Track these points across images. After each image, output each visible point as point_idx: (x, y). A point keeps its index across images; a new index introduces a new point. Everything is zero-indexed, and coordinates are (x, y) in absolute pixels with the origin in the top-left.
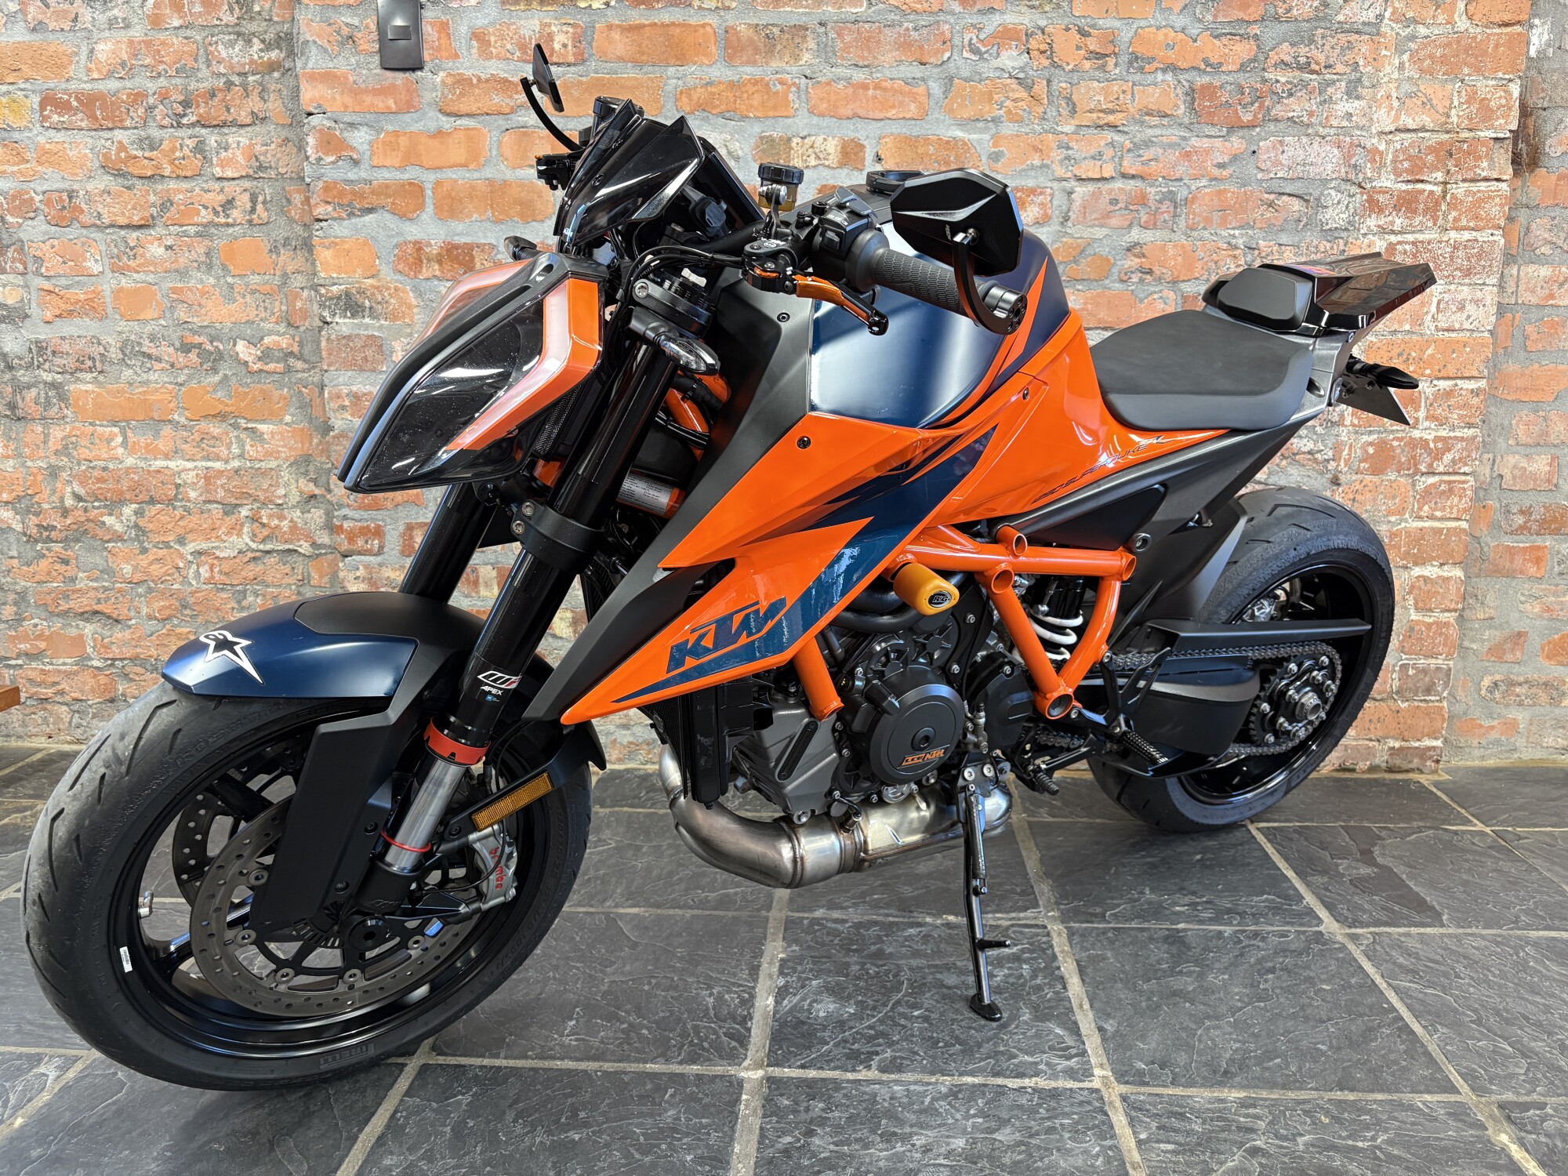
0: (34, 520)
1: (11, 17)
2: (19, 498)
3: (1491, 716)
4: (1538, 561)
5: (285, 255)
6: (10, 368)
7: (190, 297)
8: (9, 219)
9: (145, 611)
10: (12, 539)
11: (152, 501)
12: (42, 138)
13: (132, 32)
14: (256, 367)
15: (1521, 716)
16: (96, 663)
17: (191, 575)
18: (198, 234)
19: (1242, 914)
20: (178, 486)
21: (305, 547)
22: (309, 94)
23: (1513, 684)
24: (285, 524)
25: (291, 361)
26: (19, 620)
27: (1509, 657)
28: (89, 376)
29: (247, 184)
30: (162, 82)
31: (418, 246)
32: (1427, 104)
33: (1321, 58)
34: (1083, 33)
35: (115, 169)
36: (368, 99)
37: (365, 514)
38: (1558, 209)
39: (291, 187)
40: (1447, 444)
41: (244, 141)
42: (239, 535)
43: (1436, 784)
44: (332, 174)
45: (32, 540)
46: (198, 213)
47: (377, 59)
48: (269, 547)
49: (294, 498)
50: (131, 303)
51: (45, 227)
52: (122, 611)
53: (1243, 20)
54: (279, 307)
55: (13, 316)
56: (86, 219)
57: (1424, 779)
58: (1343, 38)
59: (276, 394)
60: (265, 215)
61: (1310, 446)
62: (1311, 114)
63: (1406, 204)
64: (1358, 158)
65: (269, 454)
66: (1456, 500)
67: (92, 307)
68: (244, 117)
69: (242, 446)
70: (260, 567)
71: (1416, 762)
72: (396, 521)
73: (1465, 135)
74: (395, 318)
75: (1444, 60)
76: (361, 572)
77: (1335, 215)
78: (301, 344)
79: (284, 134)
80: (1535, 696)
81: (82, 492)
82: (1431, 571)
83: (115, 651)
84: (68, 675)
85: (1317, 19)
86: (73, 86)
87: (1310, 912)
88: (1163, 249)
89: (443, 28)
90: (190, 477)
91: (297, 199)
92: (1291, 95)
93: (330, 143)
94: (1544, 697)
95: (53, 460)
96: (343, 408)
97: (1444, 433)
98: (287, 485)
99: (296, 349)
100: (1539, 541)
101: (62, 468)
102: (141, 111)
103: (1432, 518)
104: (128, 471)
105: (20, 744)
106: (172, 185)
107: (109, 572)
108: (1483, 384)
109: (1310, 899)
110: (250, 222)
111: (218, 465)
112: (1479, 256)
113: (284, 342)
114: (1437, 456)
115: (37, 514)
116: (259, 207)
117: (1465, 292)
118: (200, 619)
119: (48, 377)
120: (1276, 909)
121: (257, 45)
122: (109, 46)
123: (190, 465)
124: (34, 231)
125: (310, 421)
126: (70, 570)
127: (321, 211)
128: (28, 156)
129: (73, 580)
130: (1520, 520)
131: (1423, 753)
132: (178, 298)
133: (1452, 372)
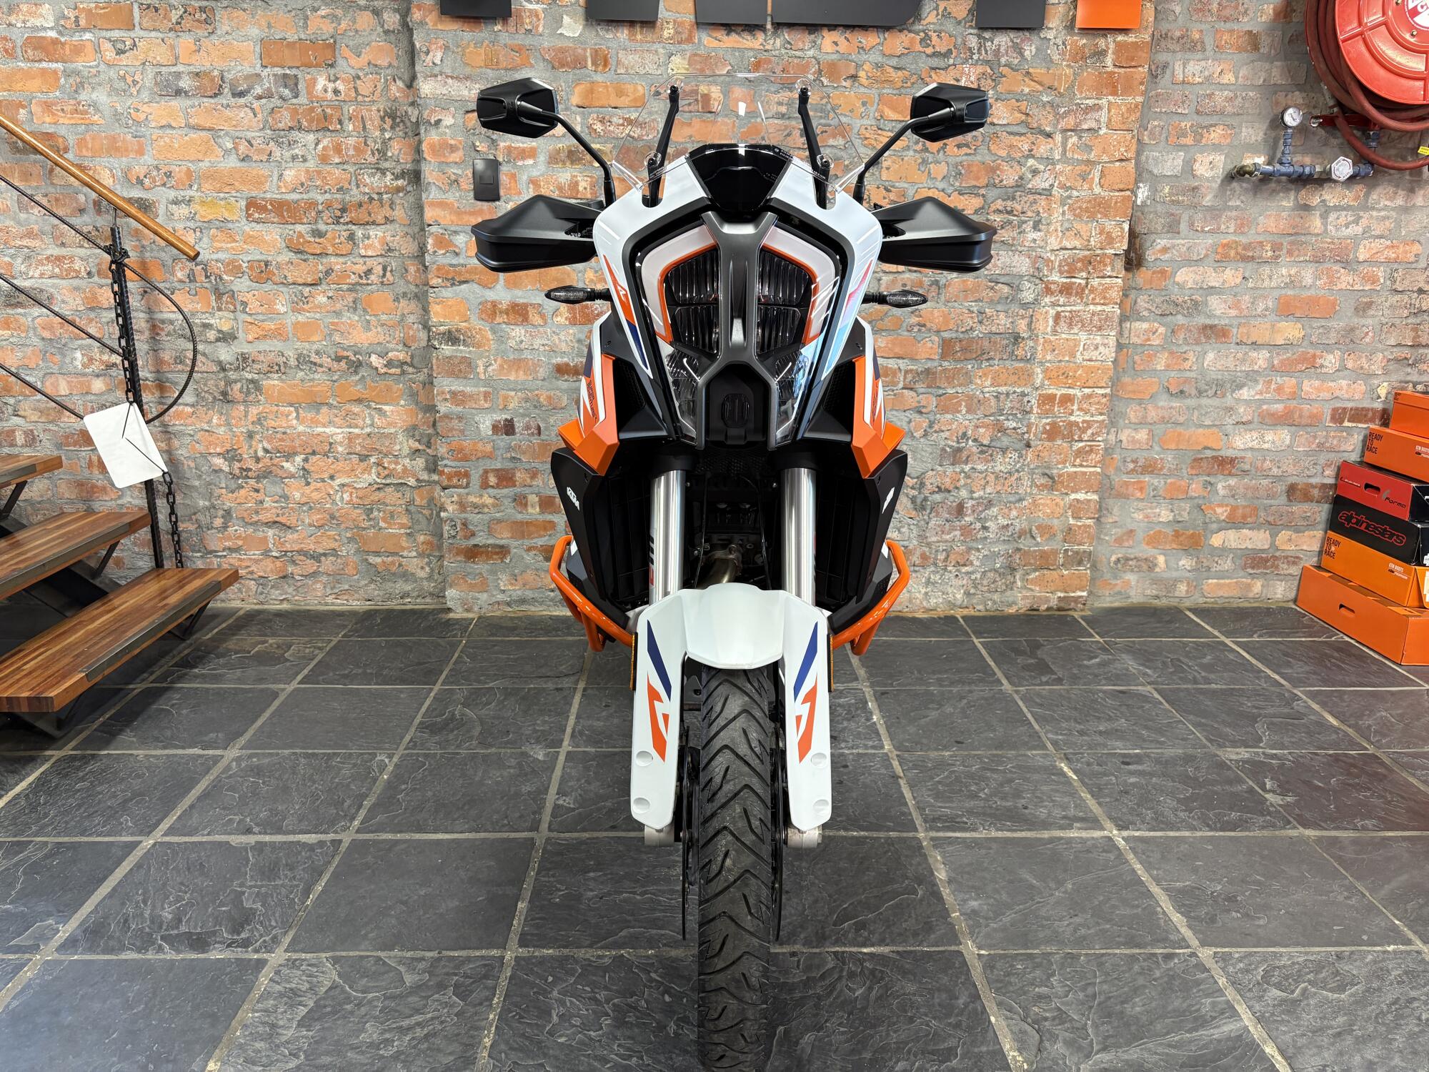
0: (237, 465)
1: (227, 152)
2: (228, 451)
3: (1115, 578)
4: (1141, 489)
5: (403, 303)
6: (224, 370)
7: (342, 328)
8: (225, 277)
9: (307, 521)
10: (222, 476)
11: (314, 453)
12: (248, 228)
13: (307, 164)
14: (385, 370)
15: (1132, 578)
16: (274, 554)
17: (338, 498)
18: (349, 290)
19: (963, 683)
20: (331, 444)
21: (412, 482)
22: (429, 214)
23: (1127, 559)
24: (399, 468)
25: (405, 367)
26: (225, 527)
27: (1126, 544)
28: (276, 376)
29: (381, 260)
30: (328, 196)
31: (494, 304)
32: (1078, 234)
33: (1019, 208)
34: (888, 190)
35: (297, 249)
36: (466, 218)
37: (458, 464)
38: (1152, 292)
39: (408, 262)
40: (1089, 424)
41: (380, 234)
42: (370, 474)
43: (1082, 617)
44: (444, 259)
45: (235, 477)
46: (349, 277)
47: (472, 194)
48: (388, 481)
49: (406, 451)
50: (304, 330)
51: (249, 283)
52: (292, 521)
53: (975, 187)
54: (399, 334)
55: (226, 337)
56: (276, 279)
57: (1076, 615)
58: (1031, 197)
59: (395, 387)
60: (391, 279)
61: (1014, 425)
62: (1014, 239)
63: (1066, 290)
64: (1040, 264)
65: (390, 424)
66: (1093, 456)
67: (279, 334)
68: (380, 219)
69: (372, 419)
70: (381, 494)
71: (1073, 605)
72: (477, 468)
73: (1099, 252)
74: (479, 345)
75: (1087, 210)
76: (455, 498)
77: (1028, 296)
78: (412, 357)
79: (406, 229)
80: (1139, 567)
81: (269, 447)
82: (1081, 496)
83: (288, 547)
84: (257, 561)
85: (1018, 186)
86: (268, 196)
87: (999, 682)
88: (932, 313)
89: (513, 176)
90: (339, 438)
91: (412, 269)
92: (1002, 228)
93: (442, 242)
94: (1145, 567)
95: (251, 427)
96: (446, 399)
97: (1088, 418)
98: (401, 443)
99: (409, 360)
100: (1142, 478)
101: (257, 433)
102: (313, 214)
103: (1081, 466)
104: (299, 434)
105: (223, 605)
106: (333, 259)
107: (286, 497)
108: (1108, 391)
109: (999, 674)
110: (382, 283)
111: (357, 431)
112: (1106, 320)
113: (401, 356)
114: (1084, 431)
115: (239, 461)
116: (388, 274)
117: (1098, 339)
118: (343, 526)
119: (250, 376)
120: (981, 680)
121: (389, 176)
122: (293, 173)
123: (339, 431)
124: (241, 285)
125: (417, 404)
126: (260, 496)
127: (434, 282)
128: (237, 238)
129: (261, 502)
130: (1131, 466)
131: (1076, 599)
132: (335, 329)
133: (1090, 383)
